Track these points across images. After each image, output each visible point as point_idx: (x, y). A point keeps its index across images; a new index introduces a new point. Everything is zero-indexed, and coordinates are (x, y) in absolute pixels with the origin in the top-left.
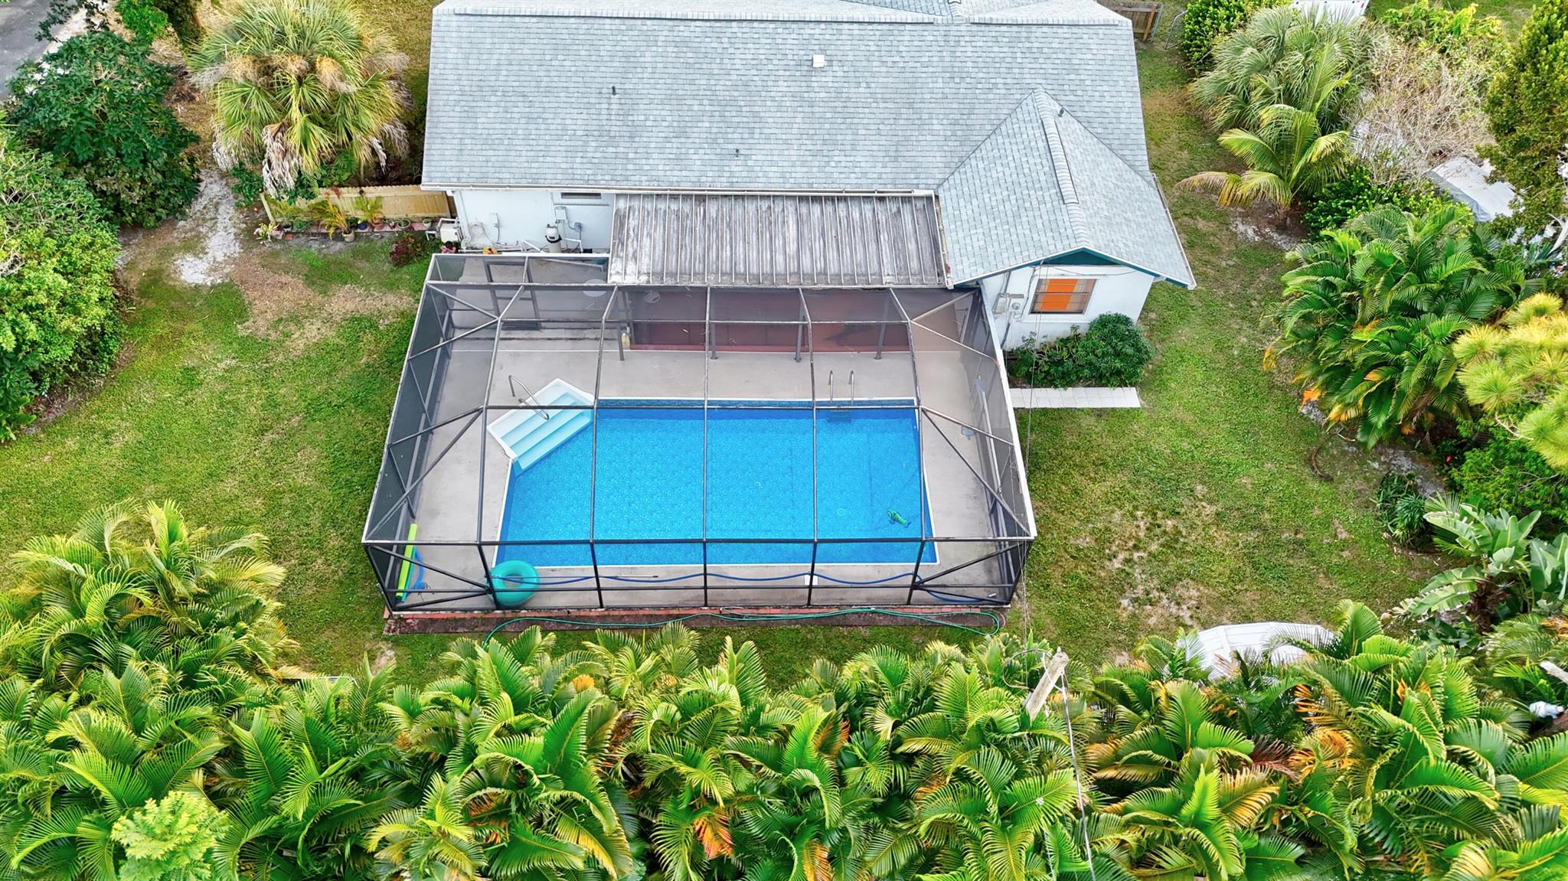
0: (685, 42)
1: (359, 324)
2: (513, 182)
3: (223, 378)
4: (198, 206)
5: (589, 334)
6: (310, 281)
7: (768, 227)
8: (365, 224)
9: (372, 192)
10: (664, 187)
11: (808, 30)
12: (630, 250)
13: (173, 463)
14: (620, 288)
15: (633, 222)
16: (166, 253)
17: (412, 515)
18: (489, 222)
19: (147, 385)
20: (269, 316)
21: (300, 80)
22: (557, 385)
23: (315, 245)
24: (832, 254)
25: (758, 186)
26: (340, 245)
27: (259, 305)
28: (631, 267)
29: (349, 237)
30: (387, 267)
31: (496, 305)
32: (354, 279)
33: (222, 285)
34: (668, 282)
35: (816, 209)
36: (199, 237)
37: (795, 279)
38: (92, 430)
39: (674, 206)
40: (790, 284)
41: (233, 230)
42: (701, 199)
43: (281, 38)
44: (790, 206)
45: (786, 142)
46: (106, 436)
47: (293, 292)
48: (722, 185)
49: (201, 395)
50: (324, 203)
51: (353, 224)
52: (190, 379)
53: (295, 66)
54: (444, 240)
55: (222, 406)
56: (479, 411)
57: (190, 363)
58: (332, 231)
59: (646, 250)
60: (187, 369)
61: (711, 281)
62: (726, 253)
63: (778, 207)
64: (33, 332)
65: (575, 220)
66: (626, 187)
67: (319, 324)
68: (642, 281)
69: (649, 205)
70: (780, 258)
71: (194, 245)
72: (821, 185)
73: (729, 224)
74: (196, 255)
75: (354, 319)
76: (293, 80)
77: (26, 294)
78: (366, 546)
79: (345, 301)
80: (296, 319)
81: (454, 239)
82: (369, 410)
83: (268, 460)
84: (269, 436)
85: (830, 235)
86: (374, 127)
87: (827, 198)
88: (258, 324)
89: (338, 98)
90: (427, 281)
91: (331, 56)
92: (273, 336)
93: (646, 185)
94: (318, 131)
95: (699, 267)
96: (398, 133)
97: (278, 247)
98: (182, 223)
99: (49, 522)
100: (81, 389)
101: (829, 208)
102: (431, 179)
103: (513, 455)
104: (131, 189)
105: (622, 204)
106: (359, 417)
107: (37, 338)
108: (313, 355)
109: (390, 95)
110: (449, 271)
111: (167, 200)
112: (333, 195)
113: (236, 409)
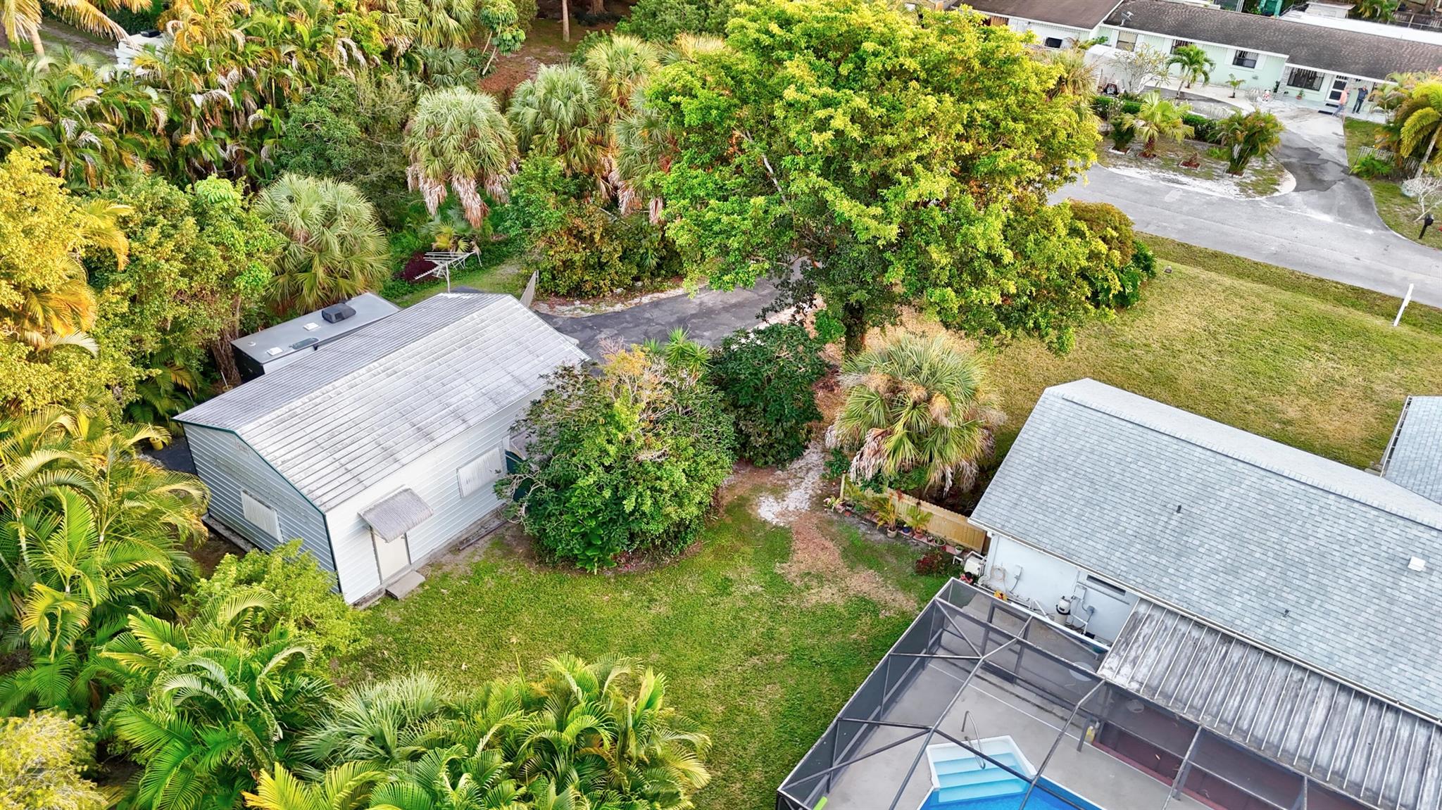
0: (1271, 495)
1: (865, 605)
2: (1048, 548)
3: (746, 598)
4: (796, 465)
5: (1057, 710)
6: (845, 554)
7: (1292, 698)
8: (909, 529)
9: (927, 507)
10: (1193, 612)
11: (1415, 531)
12: (1133, 654)
13: (680, 645)
14: (1107, 684)
15: (1146, 630)
16: (758, 489)
17: (828, 788)
18: (1012, 571)
19: (695, 578)
20: (802, 566)
21: (915, 405)
22: (1006, 742)
23: (863, 529)
24: (1359, 760)
25: (1297, 654)
26: (882, 536)
27: (800, 555)
28: (1127, 669)
29: (892, 534)
30: (909, 570)
31: (985, 644)
32: (879, 569)
33: (782, 528)
34: (1158, 700)
35: (1356, 706)
36: (785, 487)
37: (1304, 765)
38: (644, 592)
39: (1195, 633)
40: (1295, 766)
41: (810, 492)
42: (1227, 639)
43: (917, 370)
44: (1326, 690)
45: (1347, 625)
46: (650, 601)
47: (828, 556)
48: (1256, 636)
49: (726, 603)
50: (886, 500)
51: (900, 525)
52: (724, 587)
53: (916, 393)
54: (966, 570)
55: (735, 619)
56: (927, 730)
57: (731, 575)
58: (881, 523)
59: (1149, 660)
60: (726, 579)
61: (1205, 721)
62: (1234, 702)
63: (1312, 684)
64: (647, 506)
65: (1091, 602)
66: (1154, 597)
67: (835, 590)
68: (1133, 687)
69: (1170, 622)
70: (1294, 735)
71: (778, 492)
72: (1371, 684)
73: (1248, 677)
74: (776, 499)
75: (863, 599)
76: (910, 403)
77: (659, 478)
78: (779, 795)
79: (863, 582)
80: (820, 578)
81: (975, 572)
82: (838, 679)
83: (744, 679)
84: (755, 660)
85: (1363, 741)
86: (954, 459)
87: (1374, 701)
88: (791, 570)
89: (936, 427)
90: (937, 597)
91: (947, 396)
92: (797, 584)
93: (1174, 602)
94: (909, 445)
95: (1198, 702)
96: (971, 471)
97: (835, 518)
98: (779, 472)
99: (582, 645)
100: (654, 559)
101: (1373, 712)
102: (980, 516)
103: (937, 784)
104: (760, 436)
105: (1143, 609)
106: (828, 680)
107: (647, 511)
108: (819, 612)
109: (978, 440)
110: (960, 598)
111: (779, 452)
112: (896, 497)
113: (743, 626)
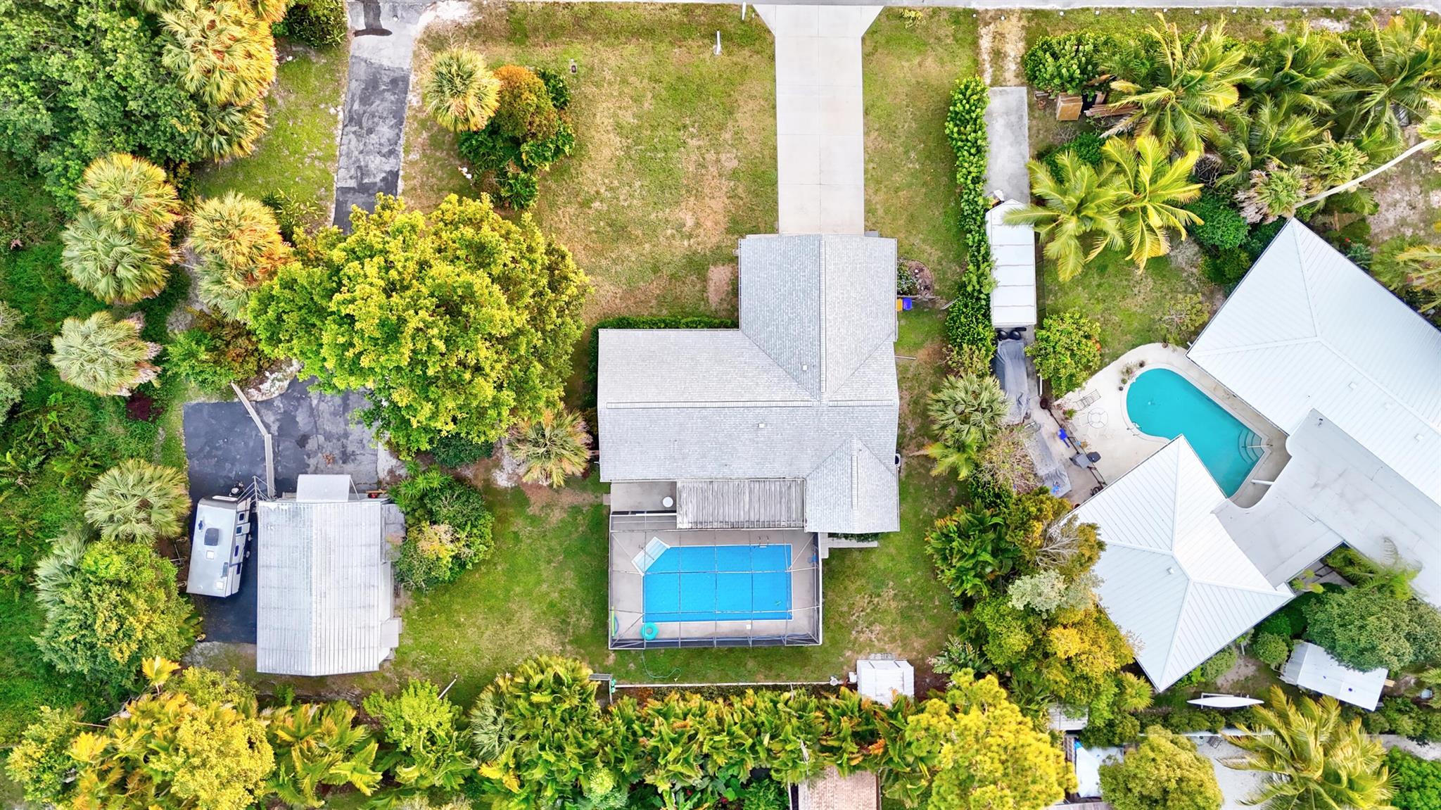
2: (636, 479)
3: (529, 537)
7: (738, 495)
10: (697, 478)
11: (757, 411)
12: (684, 510)
15: (684, 495)
16: (488, 470)
20: (538, 504)
24: (762, 510)
25: (734, 477)
27: (533, 498)
28: (685, 519)
33: (515, 487)
34: (699, 526)
35: (757, 485)
37: (748, 524)
39: (700, 487)
40: (745, 527)
42: (711, 483)
44: (747, 484)
45: (746, 459)
48: (720, 477)
49: (523, 546)
52: (517, 538)
55: (532, 551)
57: (514, 530)
59: (690, 510)
60: (514, 533)
61: (715, 526)
62: (721, 510)
63: (742, 485)
66: (681, 479)
68: (690, 526)
69: (691, 485)
70: (742, 513)
71: (498, 465)
72: (759, 476)
73: (722, 495)
74: (500, 470)
79: (567, 497)
80: (549, 505)
83: (555, 576)
84: (553, 564)
85: (762, 499)
87: (762, 481)
88: (535, 509)
92: (542, 515)
93: (689, 478)
95: (711, 518)
101: (762, 486)
102: (604, 478)
108: (560, 526)
113: (537, 552)
